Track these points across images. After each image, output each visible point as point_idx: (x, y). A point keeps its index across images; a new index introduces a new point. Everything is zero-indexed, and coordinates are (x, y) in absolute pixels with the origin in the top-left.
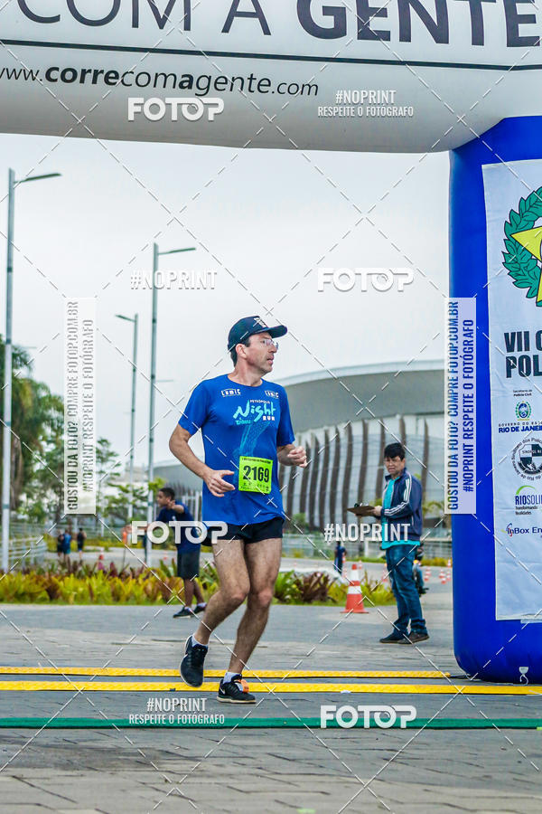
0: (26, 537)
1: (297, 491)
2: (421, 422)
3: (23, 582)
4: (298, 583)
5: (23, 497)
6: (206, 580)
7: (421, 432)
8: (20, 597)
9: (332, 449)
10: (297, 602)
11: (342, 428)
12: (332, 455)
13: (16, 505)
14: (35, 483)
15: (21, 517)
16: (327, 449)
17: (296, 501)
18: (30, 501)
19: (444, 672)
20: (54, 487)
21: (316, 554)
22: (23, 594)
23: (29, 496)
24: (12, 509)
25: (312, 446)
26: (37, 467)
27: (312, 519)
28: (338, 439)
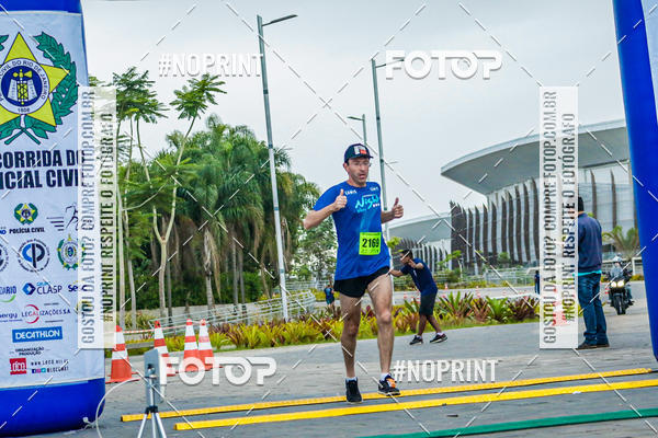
0: (299, 292)
1: (499, 235)
2: (588, 172)
3: (304, 328)
4: (511, 307)
5: (293, 263)
6: (441, 312)
7: (589, 180)
8: (303, 340)
9: (522, 200)
10: (512, 322)
11: (528, 184)
12: (523, 205)
13: (289, 269)
14: (300, 250)
15: (292, 277)
16: (518, 201)
17: (499, 243)
18: (298, 265)
19: (646, 368)
20: (315, 252)
21: (519, 282)
22: (305, 337)
23: (297, 261)
24: (286, 272)
25: (507, 200)
26: (300, 238)
27: (512, 256)
28: (526, 193)
